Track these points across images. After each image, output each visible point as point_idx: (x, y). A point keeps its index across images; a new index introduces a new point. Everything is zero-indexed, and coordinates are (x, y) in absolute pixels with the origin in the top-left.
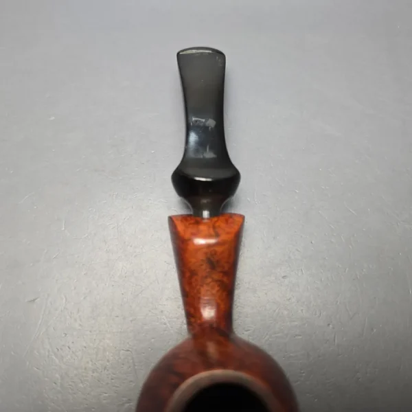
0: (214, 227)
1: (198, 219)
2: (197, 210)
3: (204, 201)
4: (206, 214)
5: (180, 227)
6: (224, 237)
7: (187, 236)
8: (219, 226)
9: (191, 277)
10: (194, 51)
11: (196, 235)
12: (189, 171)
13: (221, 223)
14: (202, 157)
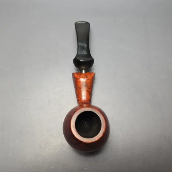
0: (86, 75)
1: (81, 73)
2: (81, 70)
3: (83, 67)
4: (83, 71)
5: (76, 75)
6: (89, 78)
7: (78, 78)
8: (87, 75)
9: (79, 89)
10: (80, 23)
11: (81, 77)
12: (78, 58)
13: (88, 74)
14: (82, 53)
